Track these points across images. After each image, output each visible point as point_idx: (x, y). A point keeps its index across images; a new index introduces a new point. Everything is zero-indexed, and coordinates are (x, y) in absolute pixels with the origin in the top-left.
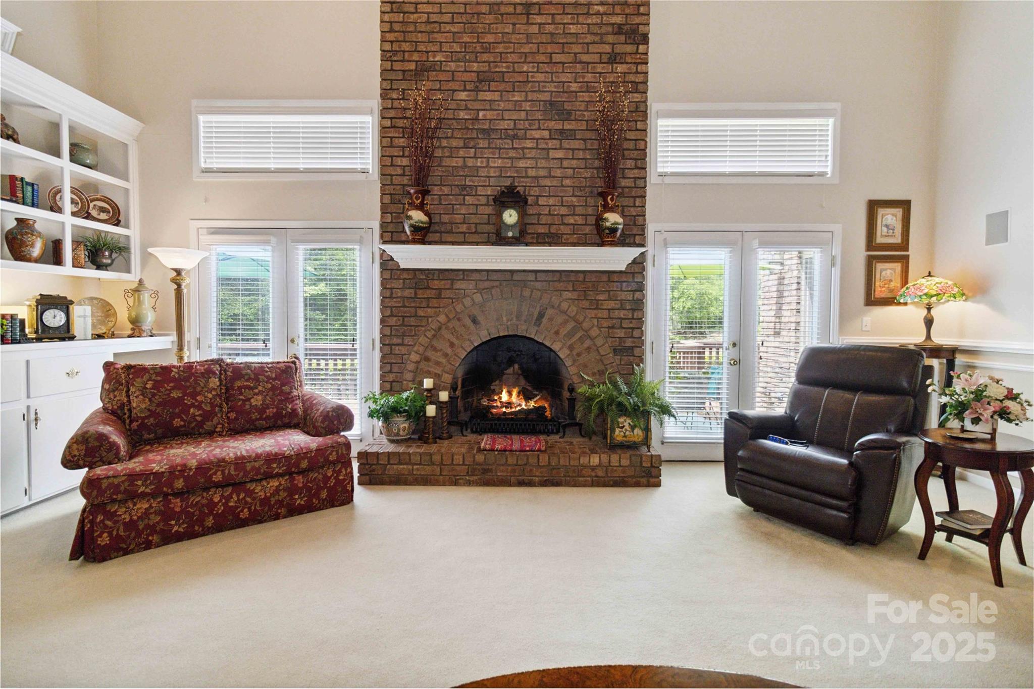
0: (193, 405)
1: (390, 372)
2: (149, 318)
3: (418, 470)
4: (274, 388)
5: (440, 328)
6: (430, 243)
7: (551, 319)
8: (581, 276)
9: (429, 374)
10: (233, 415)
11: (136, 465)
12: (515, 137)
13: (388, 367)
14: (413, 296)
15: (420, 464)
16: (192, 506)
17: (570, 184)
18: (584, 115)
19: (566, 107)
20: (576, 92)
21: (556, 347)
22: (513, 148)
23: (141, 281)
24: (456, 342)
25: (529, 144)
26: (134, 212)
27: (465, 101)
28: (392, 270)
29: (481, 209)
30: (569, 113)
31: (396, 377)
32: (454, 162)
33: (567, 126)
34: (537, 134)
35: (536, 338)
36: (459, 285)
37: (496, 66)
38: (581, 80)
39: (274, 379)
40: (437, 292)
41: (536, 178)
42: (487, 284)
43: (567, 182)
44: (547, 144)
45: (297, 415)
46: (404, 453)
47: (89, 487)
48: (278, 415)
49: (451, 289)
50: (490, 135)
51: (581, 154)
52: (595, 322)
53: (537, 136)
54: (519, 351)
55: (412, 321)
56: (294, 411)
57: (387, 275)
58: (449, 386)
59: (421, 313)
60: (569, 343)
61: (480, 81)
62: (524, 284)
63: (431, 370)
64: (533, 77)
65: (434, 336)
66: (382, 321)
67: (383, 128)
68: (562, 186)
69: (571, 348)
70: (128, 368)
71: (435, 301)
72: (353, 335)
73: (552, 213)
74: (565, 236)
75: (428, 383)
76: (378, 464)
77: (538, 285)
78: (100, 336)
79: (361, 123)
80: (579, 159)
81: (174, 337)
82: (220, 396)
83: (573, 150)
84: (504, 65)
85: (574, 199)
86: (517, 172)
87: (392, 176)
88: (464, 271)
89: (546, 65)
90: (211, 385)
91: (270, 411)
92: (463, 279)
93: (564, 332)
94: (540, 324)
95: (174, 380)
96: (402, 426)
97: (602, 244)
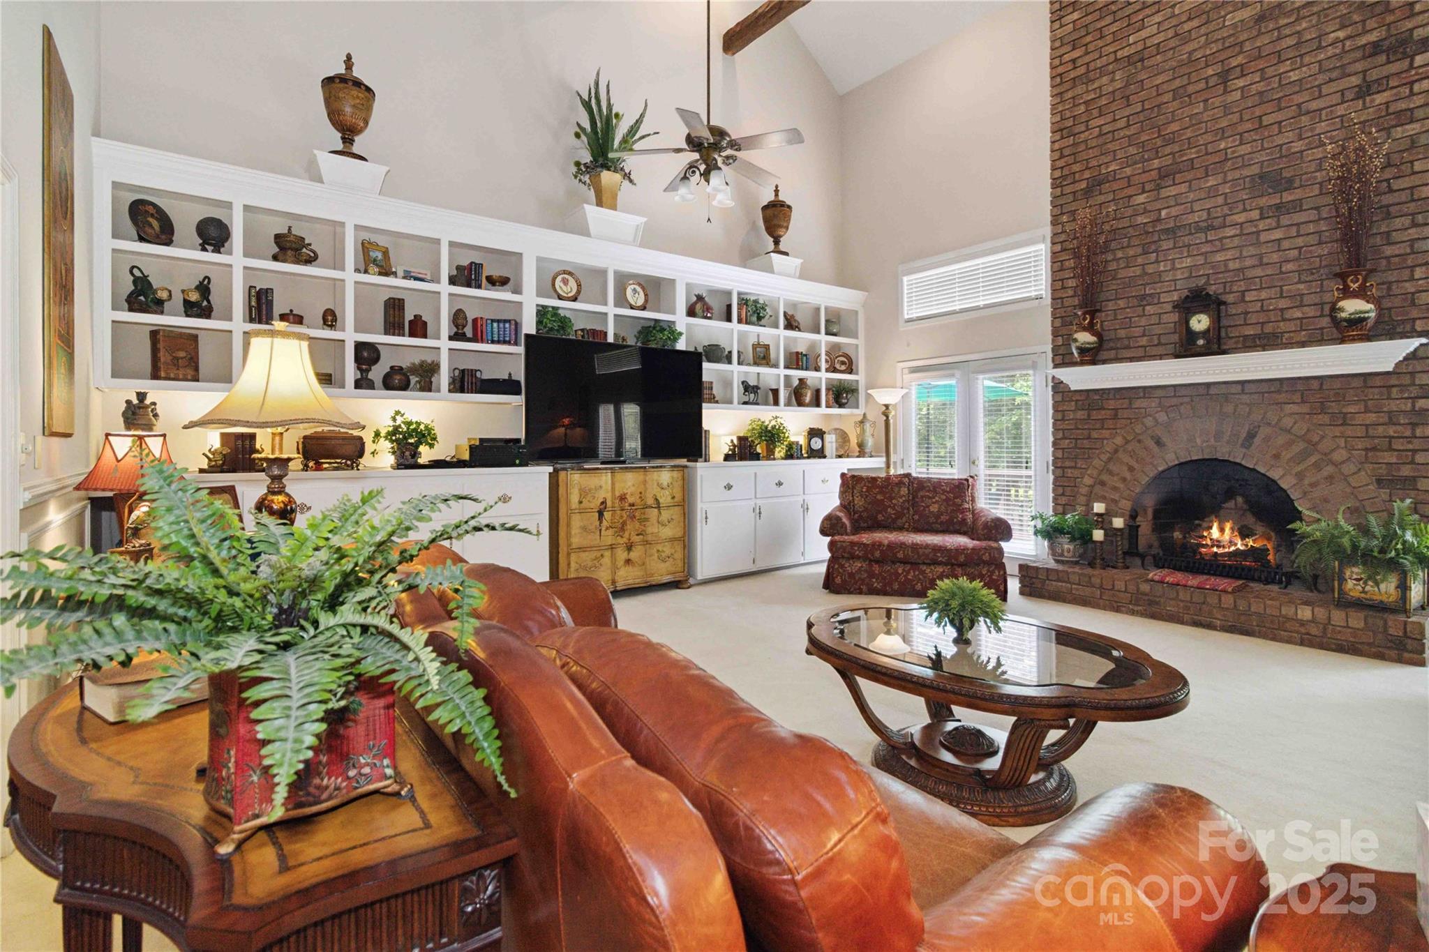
0: (890, 506)
1: (1063, 494)
2: (870, 442)
3: (1077, 589)
4: (947, 500)
5: (1116, 451)
6: (1104, 362)
7: (1267, 439)
8: (1315, 385)
9: (1102, 499)
10: (916, 517)
11: (855, 538)
12: (1211, 228)
13: (1060, 490)
14: (1086, 417)
15: (1079, 584)
16: (885, 572)
17: (1294, 268)
18: (1315, 178)
19: (1284, 175)
20: (1302, 152)
21: (1274, 474)
22: (1207, 242)
23: (864, 414)
24: (1136, 465)
25: (1230, 232)
26: (861, 365)
27: (1143, 204)
28: (1063, 392)
29: (1165, 318)
30: (1290, 181)
31: (1069, 500)
32: (1131, 272)
33: (1287, 197)
34: (1241, 218)
35: (1243, 463)
36: (1137, 404)
37: (1182, 156)
38: (1310, 134)
39: (948, 492)
40: (1113, 412)
41: (1242, 270)
42: (1174, 401)
43: (1290, 266)
44: (1256, 226)
45: (966, 524)
46: (1063, 571)
47: (832, 546)
48: (950, 522)
49: (1130, 407)
50: (1175, 233)
51: (1311, 228)
52: (1342, 442)
53: (1240, 221)
54: (1243, 480)
55: (1086, 443)
56: (964, 520)
57: (1059, 398)
58: (1128, 513)
59: (1095, 435)
60: (1299, 469)
61: (1161, 177)
62: (1226, 398)
63: (1107, 495)
64: (1233, 152)
65: (1110, 459)
66: (1055, 444)
67: (1054, 253)
68: (1281, 273)
69: (1300, 476)
70: (853, 477)
71: (1111, 422)
72: (1026, 458)
73: (1265, 308)
74: (1286, 335)
75: (1099, 507)
76: (1037, 578)
77: (1245, 398)
78: (840, 457)
79: (1035, 251)
80: (1308, 234)
81: (884, 459)
82: (908, 501)
83: (1298, 225)
84: (1193, 150)
85: (1301, 286)
86: (1213, 268)
87: (1062, 298)
88: (1145, 388)
89: (1252, 133)
90: (902, 493)
91: (944, 518)
92: (1144, 397)
93: (1286, 455)
94: (1250, 445)
95: (878, 487)
96: (1066, 546)
97: (1342, 341)
